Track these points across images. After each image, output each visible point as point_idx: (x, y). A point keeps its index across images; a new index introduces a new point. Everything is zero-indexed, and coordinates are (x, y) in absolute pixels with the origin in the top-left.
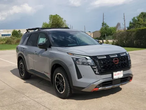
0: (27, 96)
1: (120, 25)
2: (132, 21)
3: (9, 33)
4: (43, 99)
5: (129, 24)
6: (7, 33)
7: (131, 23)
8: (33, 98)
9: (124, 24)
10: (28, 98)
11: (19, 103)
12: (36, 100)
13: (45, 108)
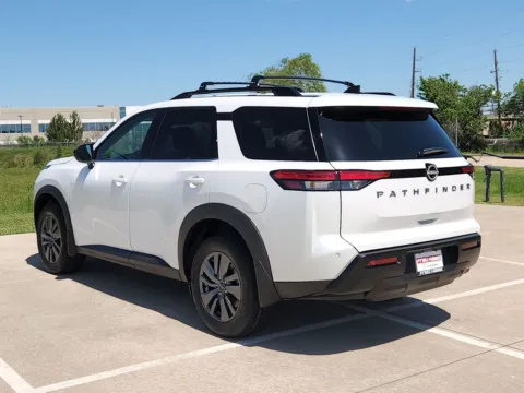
3: (24, 122)
6: (17, 122)
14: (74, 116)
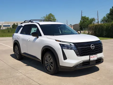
0: (20, 72)
3: (9, 25)
4: (32, 75)
6: (7, 25)
8: (25, 73)
9: (97, 19)
10: (21, 74)
11: (14, 77)
12: (27, 75)
13: (33, 81)
14: (17, 24)
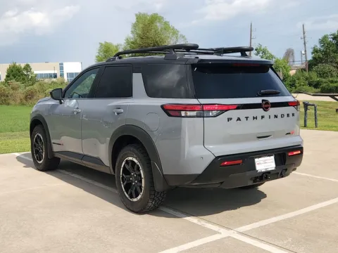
1: (293, 54)
2: (319, 47)
5: (312, 53)
7: (315, 51)
9: (303, 52)
